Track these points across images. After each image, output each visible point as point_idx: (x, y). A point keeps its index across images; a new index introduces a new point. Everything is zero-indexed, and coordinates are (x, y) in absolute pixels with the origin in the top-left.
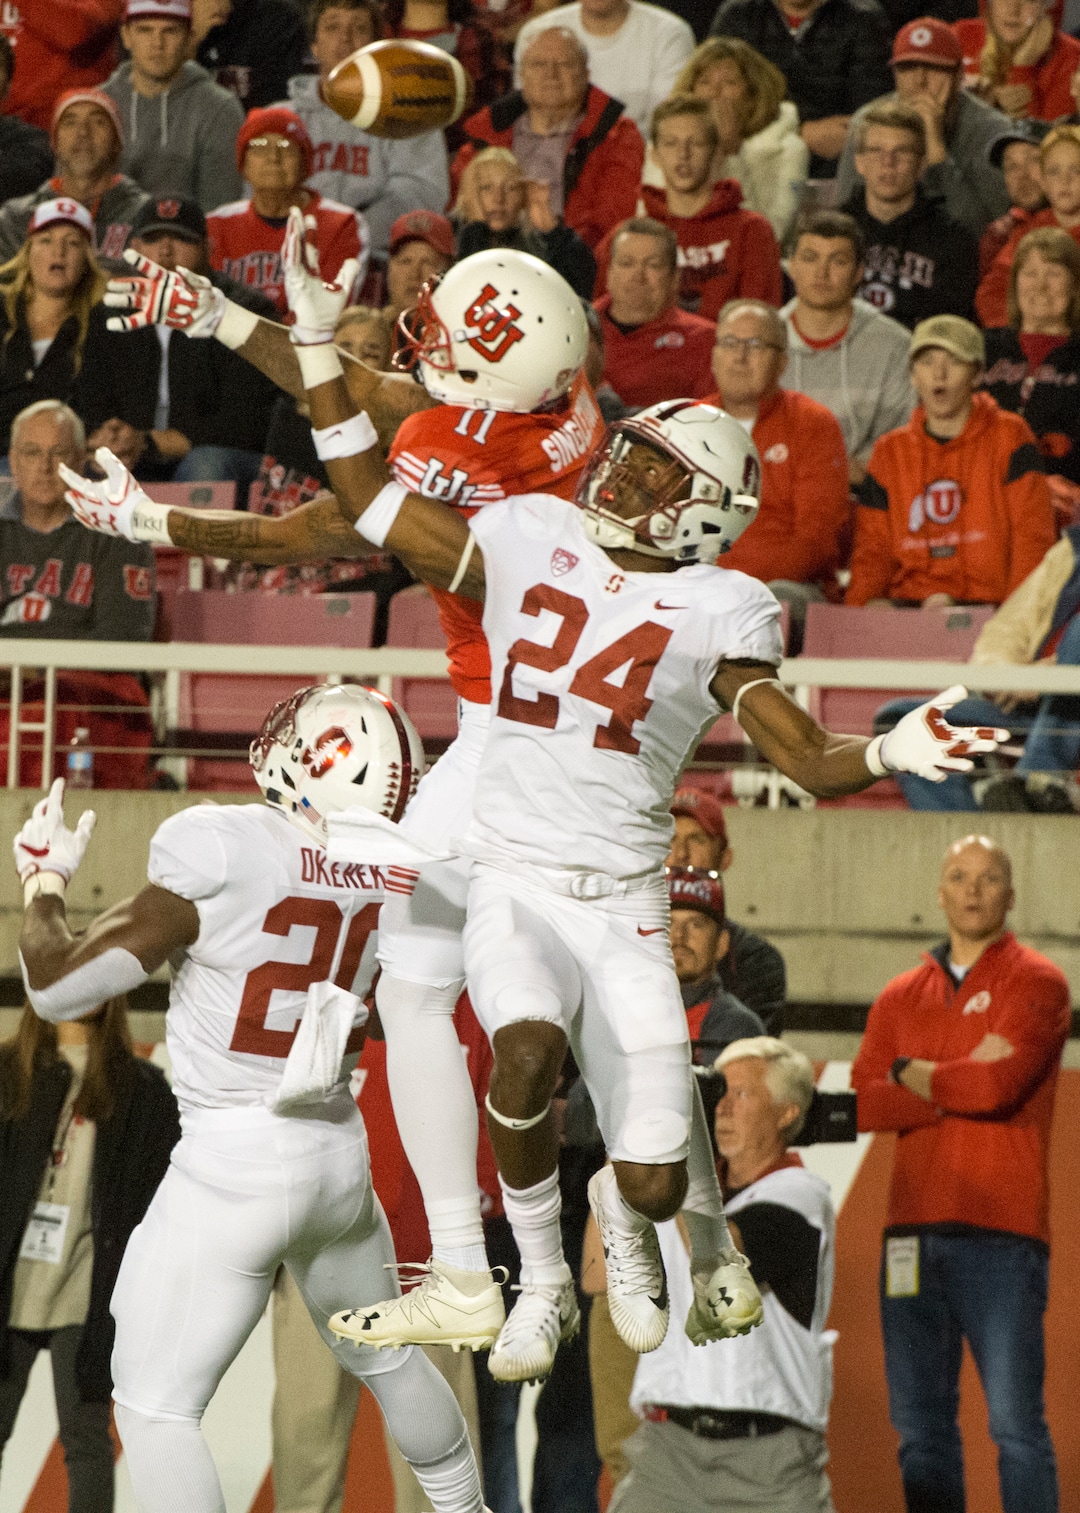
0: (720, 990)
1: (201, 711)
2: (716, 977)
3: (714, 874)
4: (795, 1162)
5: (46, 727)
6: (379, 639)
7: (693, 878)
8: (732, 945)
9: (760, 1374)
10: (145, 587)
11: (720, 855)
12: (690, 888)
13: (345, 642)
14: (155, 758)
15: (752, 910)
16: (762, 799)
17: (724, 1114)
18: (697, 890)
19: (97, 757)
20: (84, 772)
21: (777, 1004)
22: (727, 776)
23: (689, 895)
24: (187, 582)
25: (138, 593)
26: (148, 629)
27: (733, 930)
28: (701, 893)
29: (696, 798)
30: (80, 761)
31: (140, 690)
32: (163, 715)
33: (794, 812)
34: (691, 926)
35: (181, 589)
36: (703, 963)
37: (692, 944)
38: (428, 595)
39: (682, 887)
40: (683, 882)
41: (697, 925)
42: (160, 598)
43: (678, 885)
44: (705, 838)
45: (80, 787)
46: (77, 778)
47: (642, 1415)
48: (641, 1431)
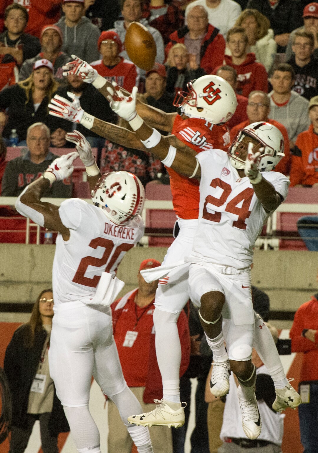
8: (253, 293)
10: (69, 181)
15: (259, 282)
16: (262, 247)
19: (54, 234)
20: (50, 239)
21: (267, 312)
24: (82, 179)
25: (67, 183)
26: (70, 194)
27: (253, 288)
33: (272, 251)
35: (80, 182)
38: (157, 184)
42: (74, 184)
45: (48, 243)
46: (48, 241)
47: (224, 441)
48: (223, 445)
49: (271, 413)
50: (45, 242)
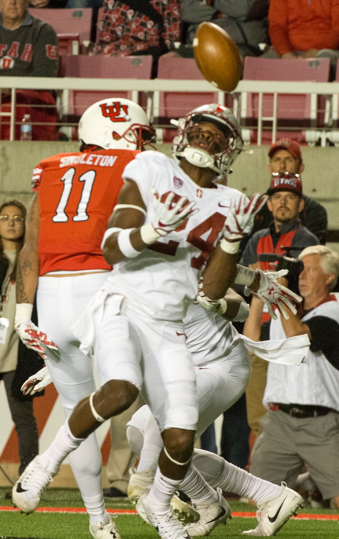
0: (300, 225)
1: (77, 106)
2: (299, 220)
3: (297, 175)
4: (333, 299)
5: (12, 114)
6: (154, 75)
7: (288, 177)
8: (305, 205)
9: (319, 390)
10: (55, 54)
11: (299, 167)
12: (287, 181)
13: (140, 77)
14: (58, 127)
15: (314, 190)
16: (318, 143)
17: (302, 278)
18: (291, 182)
19: (33, 127)
20: (28, 133)
22: (303, 133)
23: (287, 185)
24: (71, 51)
25: (52, 56)
26: (56, 72)
27: (305, 198)
28: (292, 184)
29: (288, 142)
30: (26, 128)
31: (51, 97)
32: (62, 109)
33: (332, 149)
34: (288, 198)
35: (69, 55)
36: (293, 214)
37: (288, 206)
38: (175, 56)
39: (284, 181)
40: (284, 179)
41: (290, 198)
42: (60, 58)
43: (282, 180)
44: (292, 159)
45: (27, 139)
46: (25, 136)
47: (268, 408)
48: (268, 414)
49: (332, 370)
50: (22, 138)
